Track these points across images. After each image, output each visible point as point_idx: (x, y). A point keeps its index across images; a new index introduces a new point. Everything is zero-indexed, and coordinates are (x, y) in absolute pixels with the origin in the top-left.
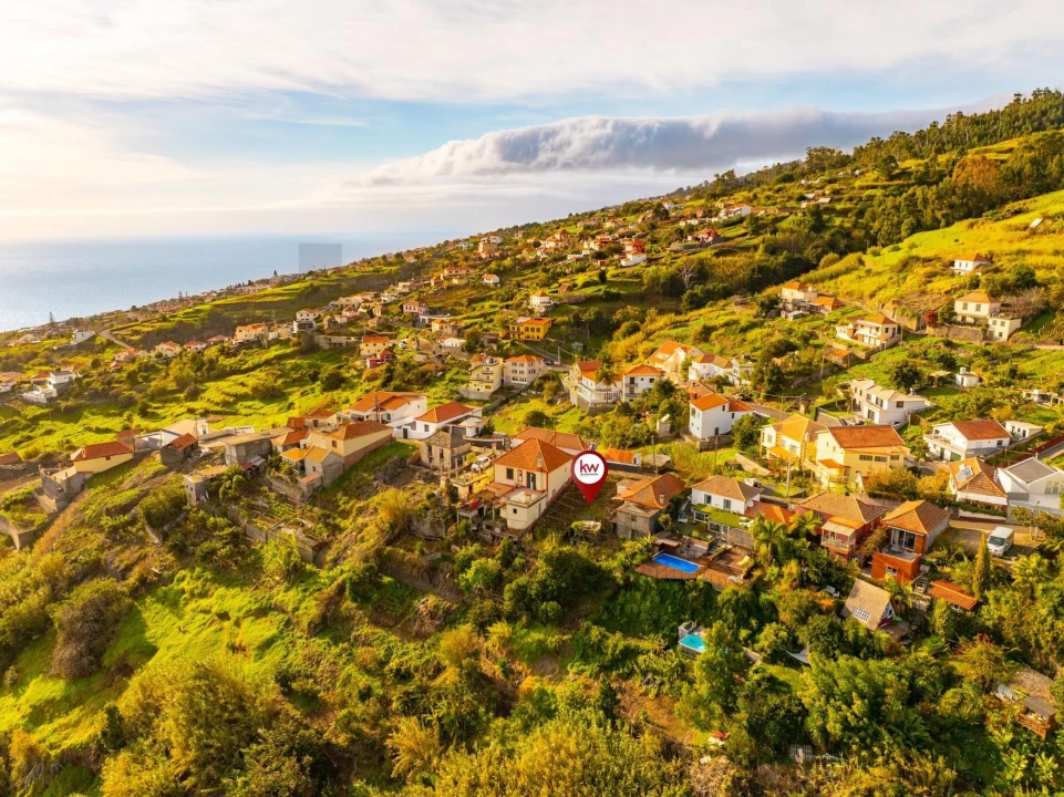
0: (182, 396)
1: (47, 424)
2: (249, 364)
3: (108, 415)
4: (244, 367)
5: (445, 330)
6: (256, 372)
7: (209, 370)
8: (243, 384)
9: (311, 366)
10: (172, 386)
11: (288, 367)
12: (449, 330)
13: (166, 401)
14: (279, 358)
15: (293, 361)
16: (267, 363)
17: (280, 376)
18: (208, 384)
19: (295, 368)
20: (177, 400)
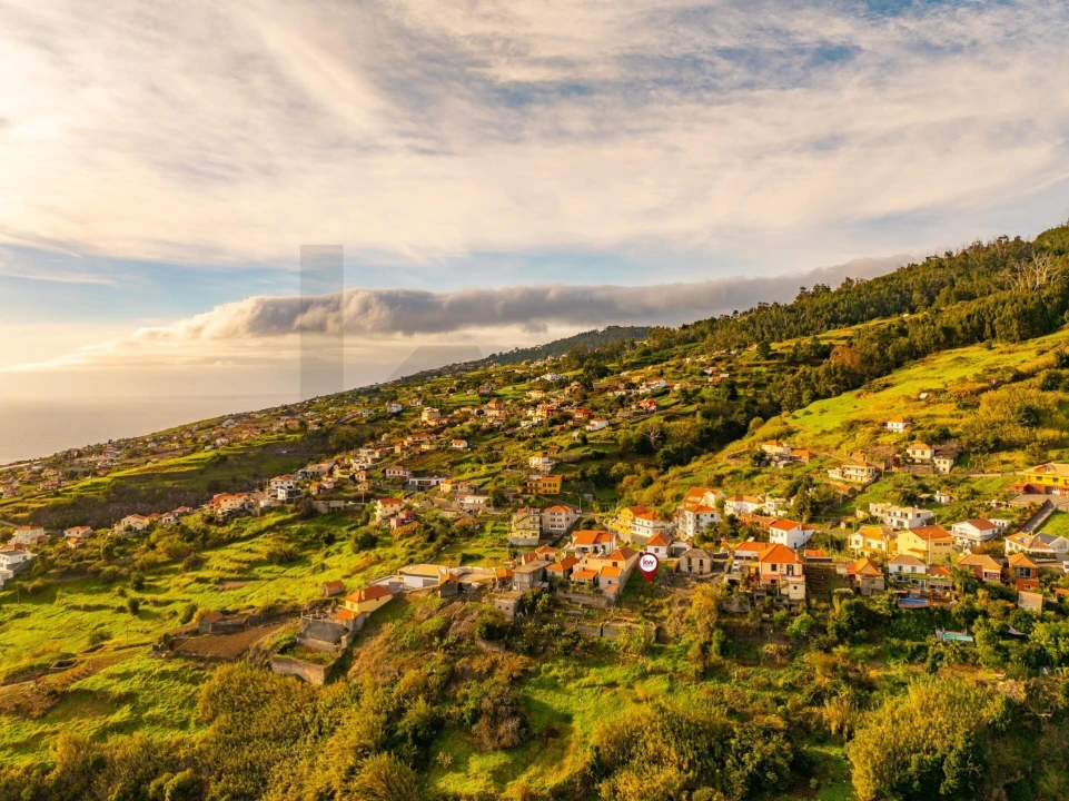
0: (179, 566)
1: (17, 607)
2: (249, 530)
3: (91, 593)
4: (243, 535)
5: (460, 489)
6: (260, 538)
7: (205, 539)
8: (250, 551)
9: (321, 531)
10: (163, 558)
11: (294, 532)
12: (465, 489)
13: (160, 573)
14: (281, 523)
15: (299, 526)
16: (270, 529)
17: (289, 541)
18: (207, 554)
19: (302, 532)
20: (175, 571)
